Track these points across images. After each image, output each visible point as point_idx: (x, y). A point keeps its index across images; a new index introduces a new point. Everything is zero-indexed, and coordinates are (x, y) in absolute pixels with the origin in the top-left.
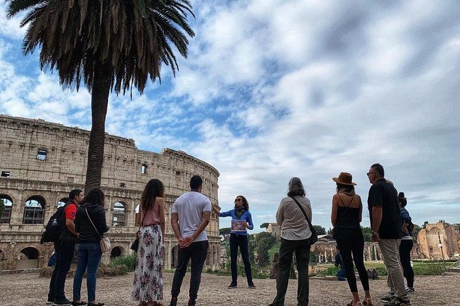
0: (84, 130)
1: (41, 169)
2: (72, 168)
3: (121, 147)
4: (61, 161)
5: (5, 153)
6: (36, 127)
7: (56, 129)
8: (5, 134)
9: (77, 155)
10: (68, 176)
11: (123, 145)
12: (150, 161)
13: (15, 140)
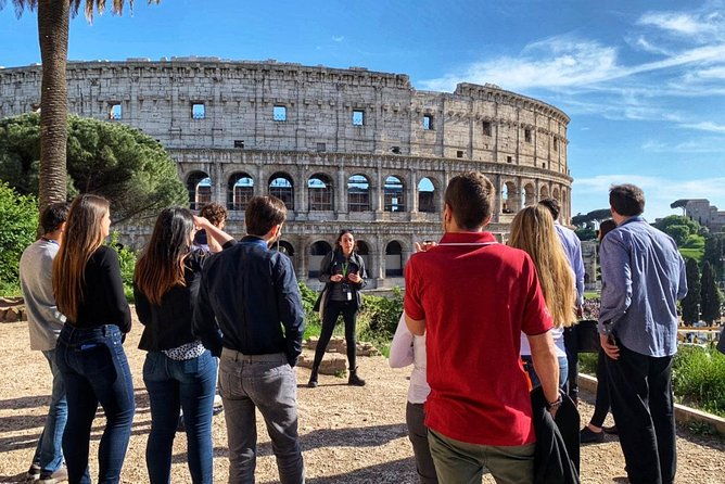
0: (332, 69)
1: (281, 133)
2: (321, 129)
3: (389, 88)
4: (306, 120)
5: (235, 115)
6: (266, 71)
7: (292, 72)
8: (230, 87)
9: (326, 109)
10: (317, 141)
11: (392, 85)
12: (434, 108)
13: (243, 95)
